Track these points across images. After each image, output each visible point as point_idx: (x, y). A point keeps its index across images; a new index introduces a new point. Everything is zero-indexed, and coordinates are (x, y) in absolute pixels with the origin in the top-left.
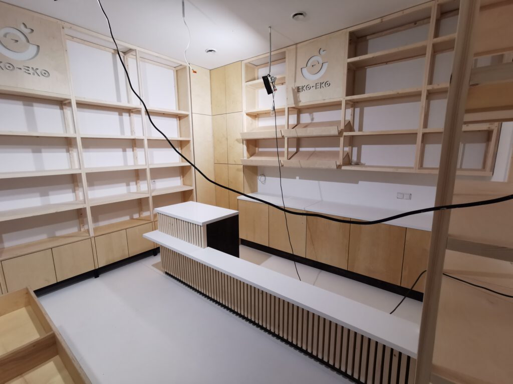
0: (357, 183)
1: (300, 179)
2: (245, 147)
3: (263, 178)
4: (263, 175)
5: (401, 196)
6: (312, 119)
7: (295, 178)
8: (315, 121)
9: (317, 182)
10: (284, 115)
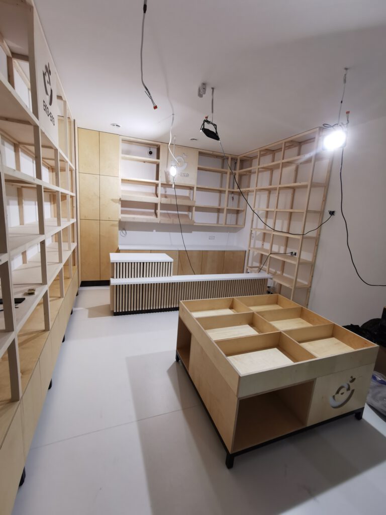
1: (156, 231)
2: (120, 205)
3: (124, 232)
4: (124, 229)
5: (210, 238)
6: (166, 192)
7: (152, 231)
9: (168, 233)
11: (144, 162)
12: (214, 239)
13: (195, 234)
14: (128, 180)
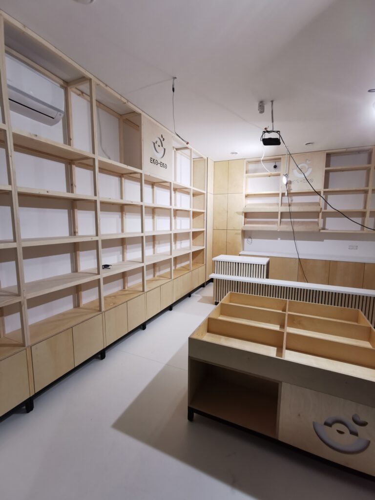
0: (323, 241)
1: (281, 239)
2: (243, 217)
3: (250, 240)
4: (250, 237)
5: (351, 248)
7: (277, 239)
8: (294, 202)
10: (279, 196)
11: (270, 176)
12: (357, 249)
13: (327, 242)
14: (255, 195)
